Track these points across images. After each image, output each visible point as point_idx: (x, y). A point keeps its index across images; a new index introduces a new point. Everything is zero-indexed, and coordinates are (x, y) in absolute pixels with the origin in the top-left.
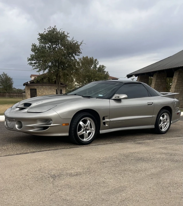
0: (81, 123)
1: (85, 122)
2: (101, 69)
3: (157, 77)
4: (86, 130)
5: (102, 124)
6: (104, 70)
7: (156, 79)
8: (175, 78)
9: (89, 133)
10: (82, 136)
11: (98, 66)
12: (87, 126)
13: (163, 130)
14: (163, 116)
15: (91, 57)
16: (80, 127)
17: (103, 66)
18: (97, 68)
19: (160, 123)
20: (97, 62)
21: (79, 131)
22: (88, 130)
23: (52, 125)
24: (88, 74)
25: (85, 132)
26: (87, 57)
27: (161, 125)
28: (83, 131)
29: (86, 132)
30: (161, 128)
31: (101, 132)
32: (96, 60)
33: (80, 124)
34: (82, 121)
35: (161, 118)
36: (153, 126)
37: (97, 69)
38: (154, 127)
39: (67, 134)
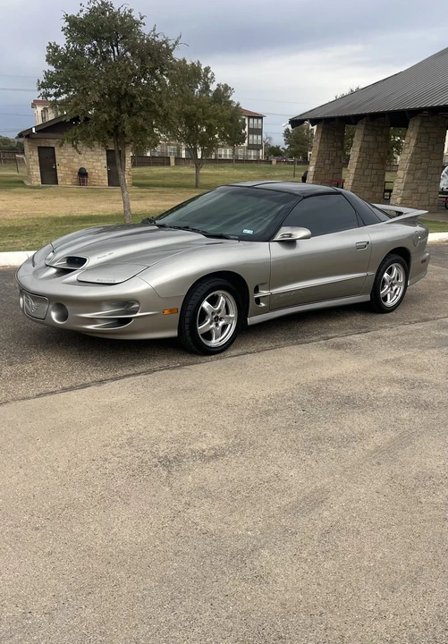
0: (205, 305)
1: (214, 301)
2: (222, 94)
3: (366, 128)
4: (217, 319)
5: (252, 302)
6: (230, 99)
7: (365, 135)
8: (412, 134)
9: (224, 327)
10: (208, 335)
11: (213, 87)
12: (219, 311)
13: (390, 303)
14: (390, 272)
15: (195, 61)
16: (204, 314)
17: (227, 88)
18: (210, 91)
19: (383, 288)
20: (209, 75)
21: (200, 323)
22: (221, 319)
23: (138, 314)
24: (187, 108)
25: (213, 326)
26: (184, 61)
27: (385, 291)
28: (211, 323)
29: (217, 325)
30: (385, 299)
31: (251, 320)
32: (207, 70)
33: (203, 309)
34: (208, 301)
35: (386, 275)
36: (367, 298)
37: (210, 95)
38: (369, 299)
39: (174, 333)
